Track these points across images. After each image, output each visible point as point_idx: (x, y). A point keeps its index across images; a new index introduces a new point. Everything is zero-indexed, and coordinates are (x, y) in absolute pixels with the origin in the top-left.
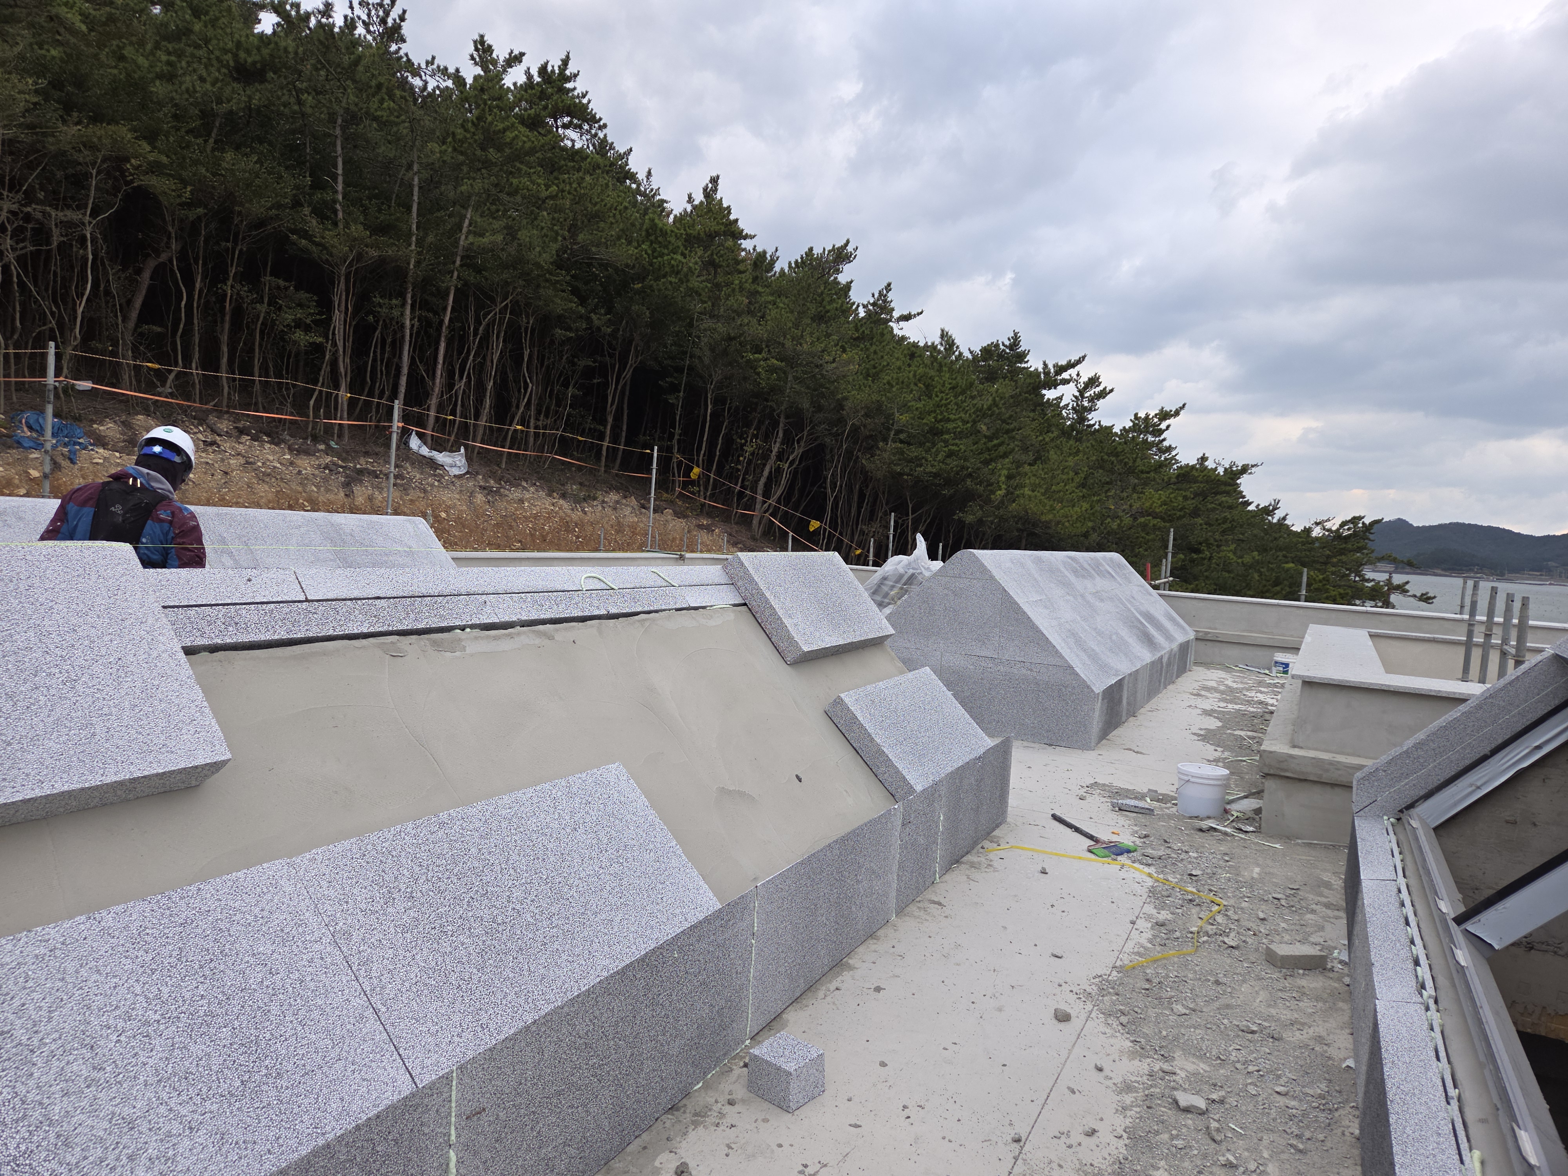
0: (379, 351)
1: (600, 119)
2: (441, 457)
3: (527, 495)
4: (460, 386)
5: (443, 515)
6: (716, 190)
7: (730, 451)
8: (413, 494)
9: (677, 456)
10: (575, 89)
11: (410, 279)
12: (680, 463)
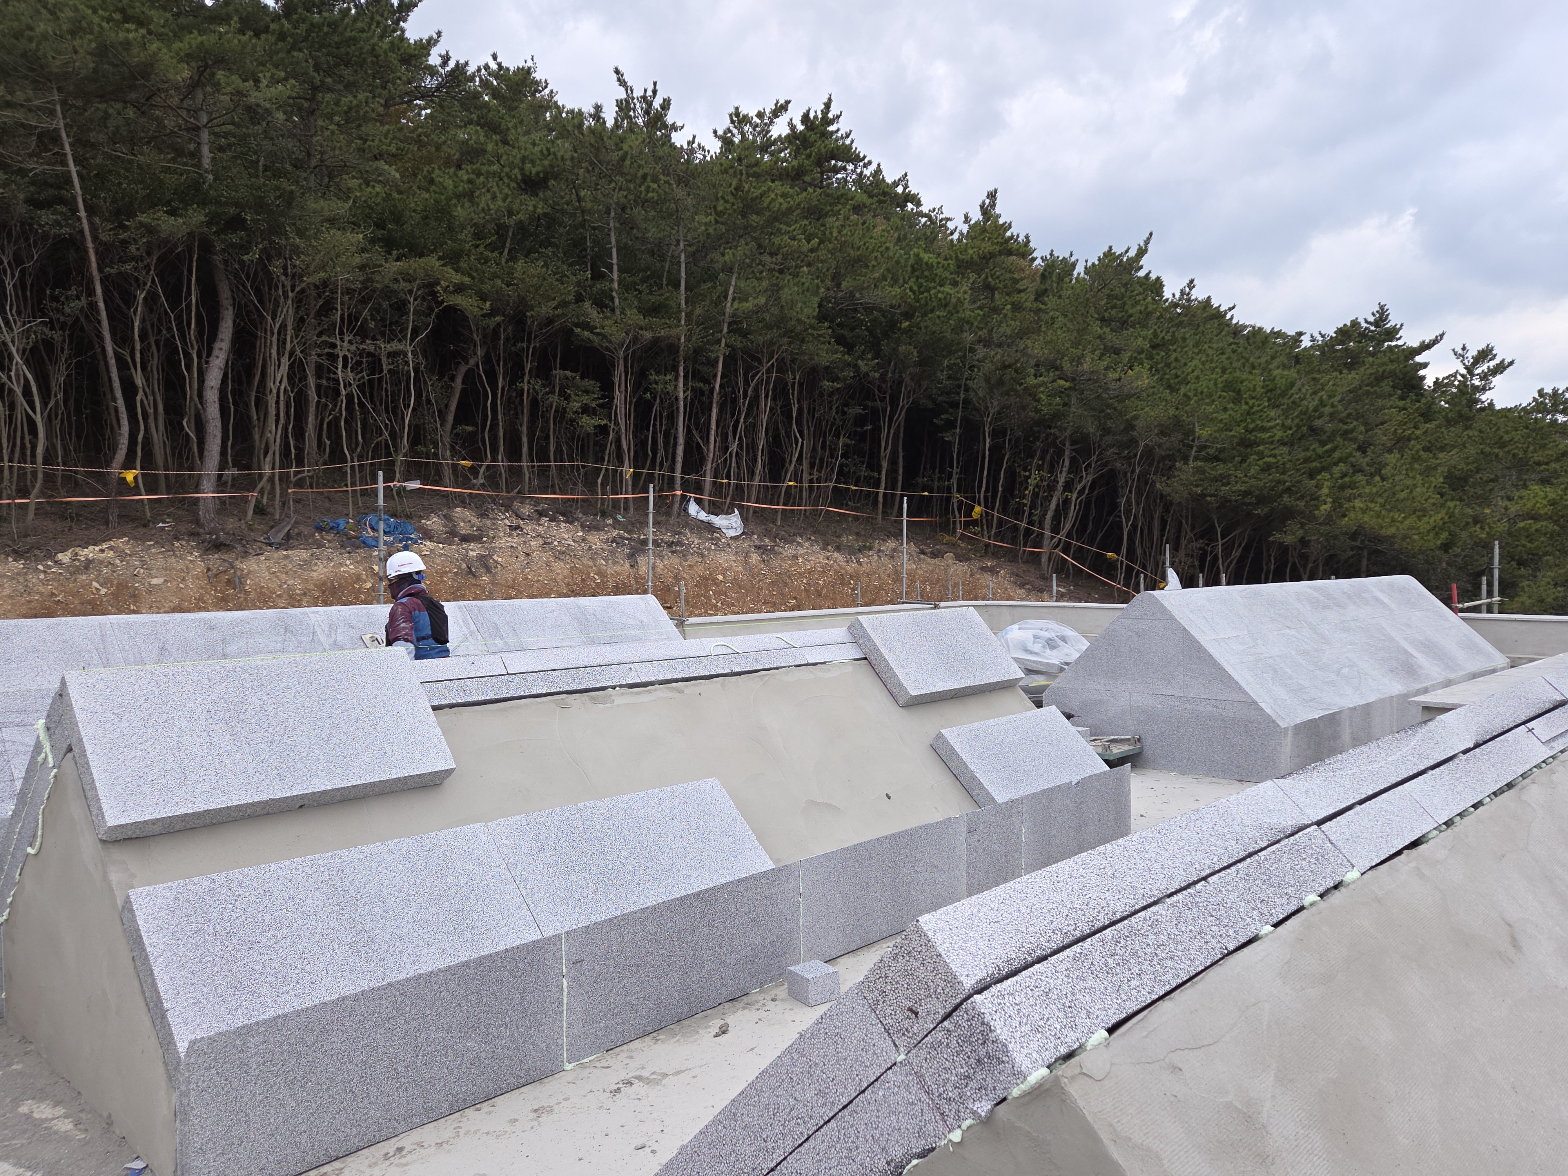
0: (658, 423)
1: (865, 157)
2: (719, 521)
3: (801, 551)
4: (734, 448)
5: (720, 577)
6: (994, 205)
7: (1014, 484)
8: (692, 560)
9: (956, 496)
10: (838, 130)
11: (682, 353)
12: (960, 503)
